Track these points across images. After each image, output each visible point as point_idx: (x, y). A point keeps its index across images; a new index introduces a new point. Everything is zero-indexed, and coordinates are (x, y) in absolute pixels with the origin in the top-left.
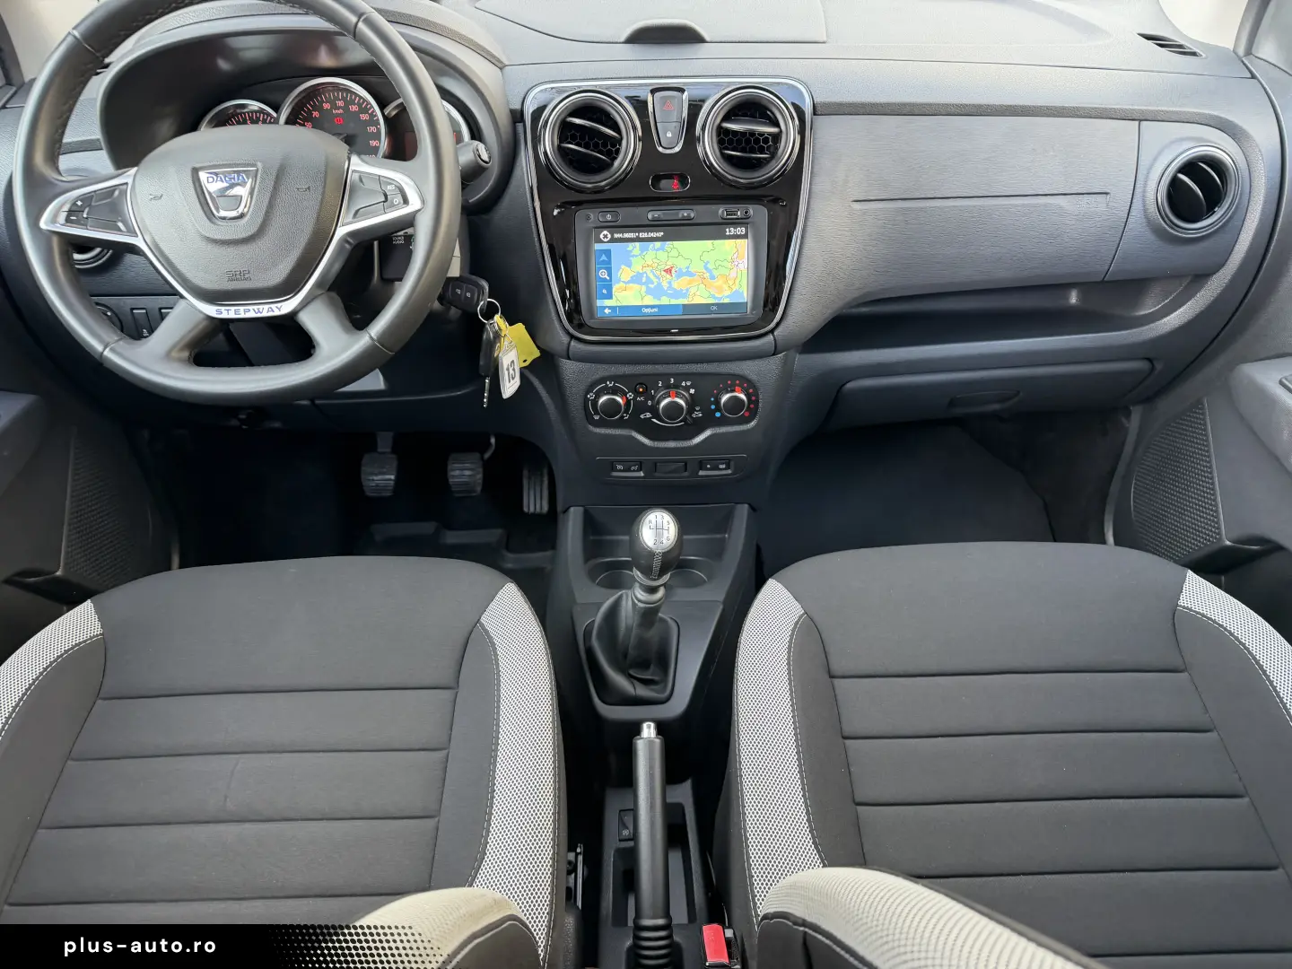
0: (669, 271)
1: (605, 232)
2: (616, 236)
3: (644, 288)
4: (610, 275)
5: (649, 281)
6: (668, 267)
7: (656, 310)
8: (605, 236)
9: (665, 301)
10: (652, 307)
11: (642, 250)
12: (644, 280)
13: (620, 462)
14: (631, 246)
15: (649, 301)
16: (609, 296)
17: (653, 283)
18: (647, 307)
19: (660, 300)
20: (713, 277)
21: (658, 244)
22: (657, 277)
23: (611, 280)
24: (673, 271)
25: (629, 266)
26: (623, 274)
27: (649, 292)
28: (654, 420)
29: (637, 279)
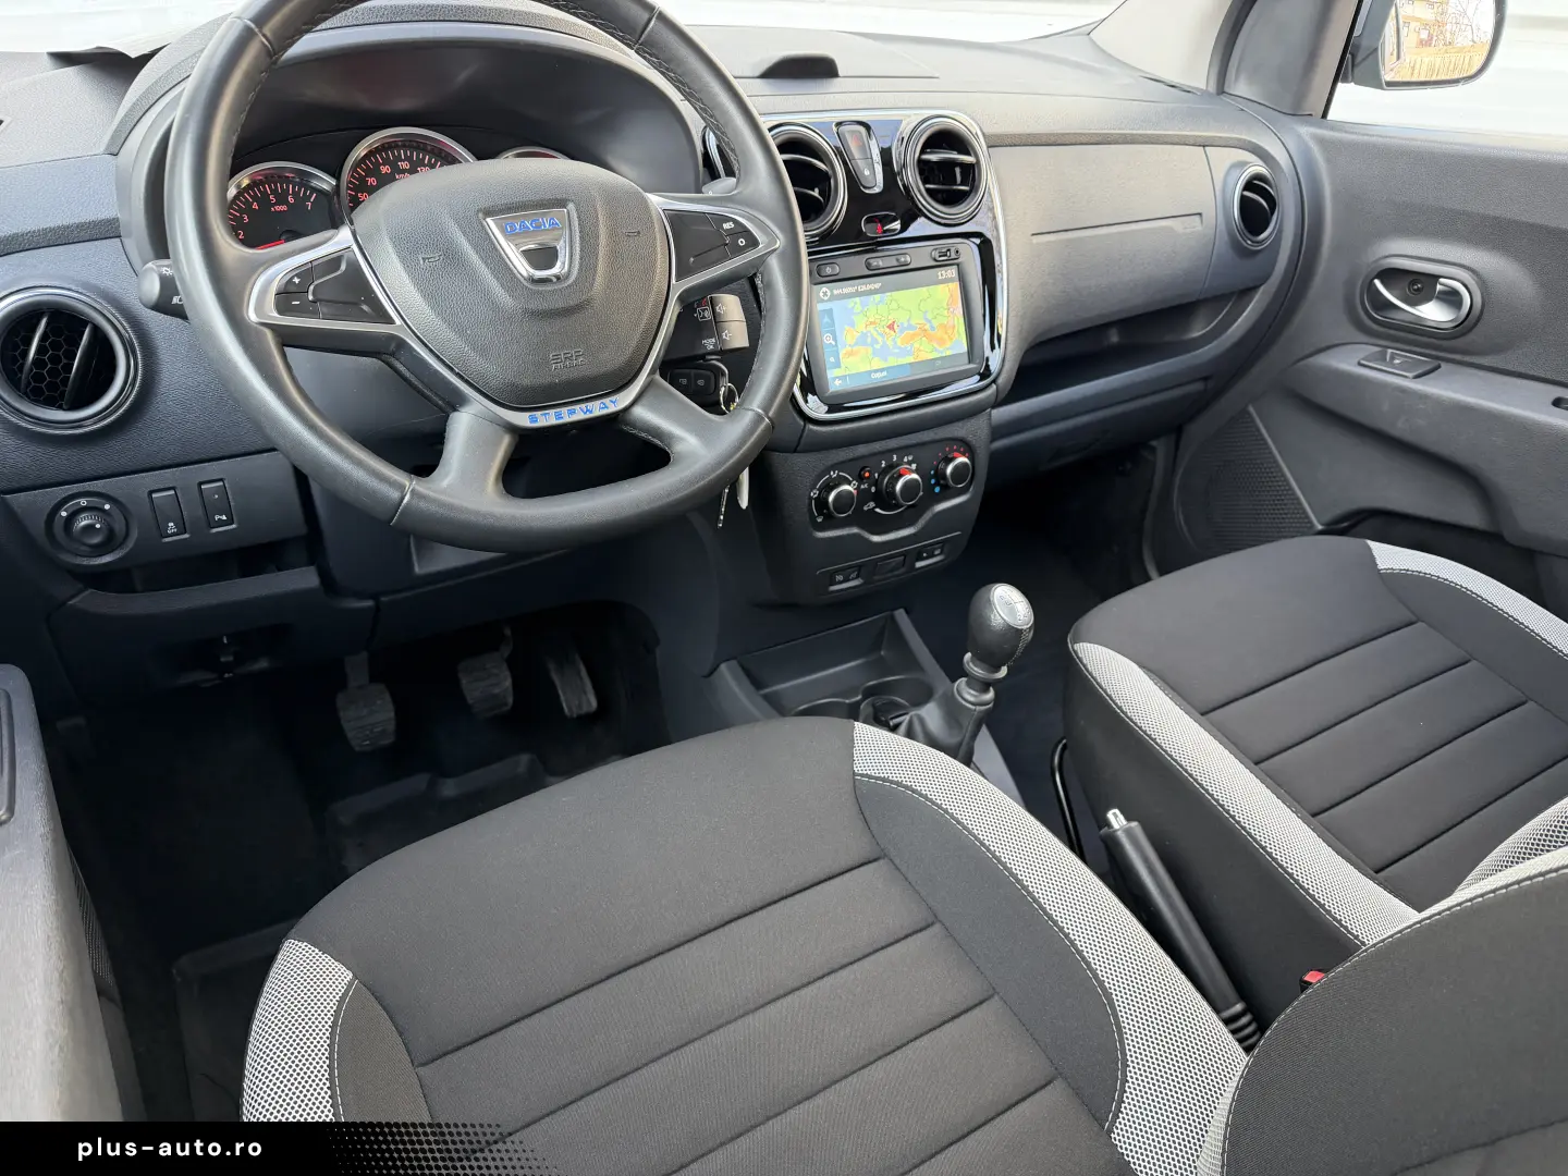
0: (891, 327)
1: (824, 289)
2: (835, 292)
3: (870, 350)
4: (835, 339)
5: (875, 341)
6: (890, 322)
7: (885, 373)
8: (825, 294)
9: (893, 361)
10: (882, 370)
11: (863, 305)
12: (869, 340)
13: (837, 572)
14: (850, 303)
15: (877, 364)
16: (837, 365)
17: (878, 343)
18: (876, 371)
19: (886, 360)
20: (932, 328)
21: (877, 297)
22: (881, 335)
23: (836, 345)
24: (895, 327)
25: (852, 324)
26: (848, 337)
27: (875, 353)
28: (878, 510)
29: (862, 340)
